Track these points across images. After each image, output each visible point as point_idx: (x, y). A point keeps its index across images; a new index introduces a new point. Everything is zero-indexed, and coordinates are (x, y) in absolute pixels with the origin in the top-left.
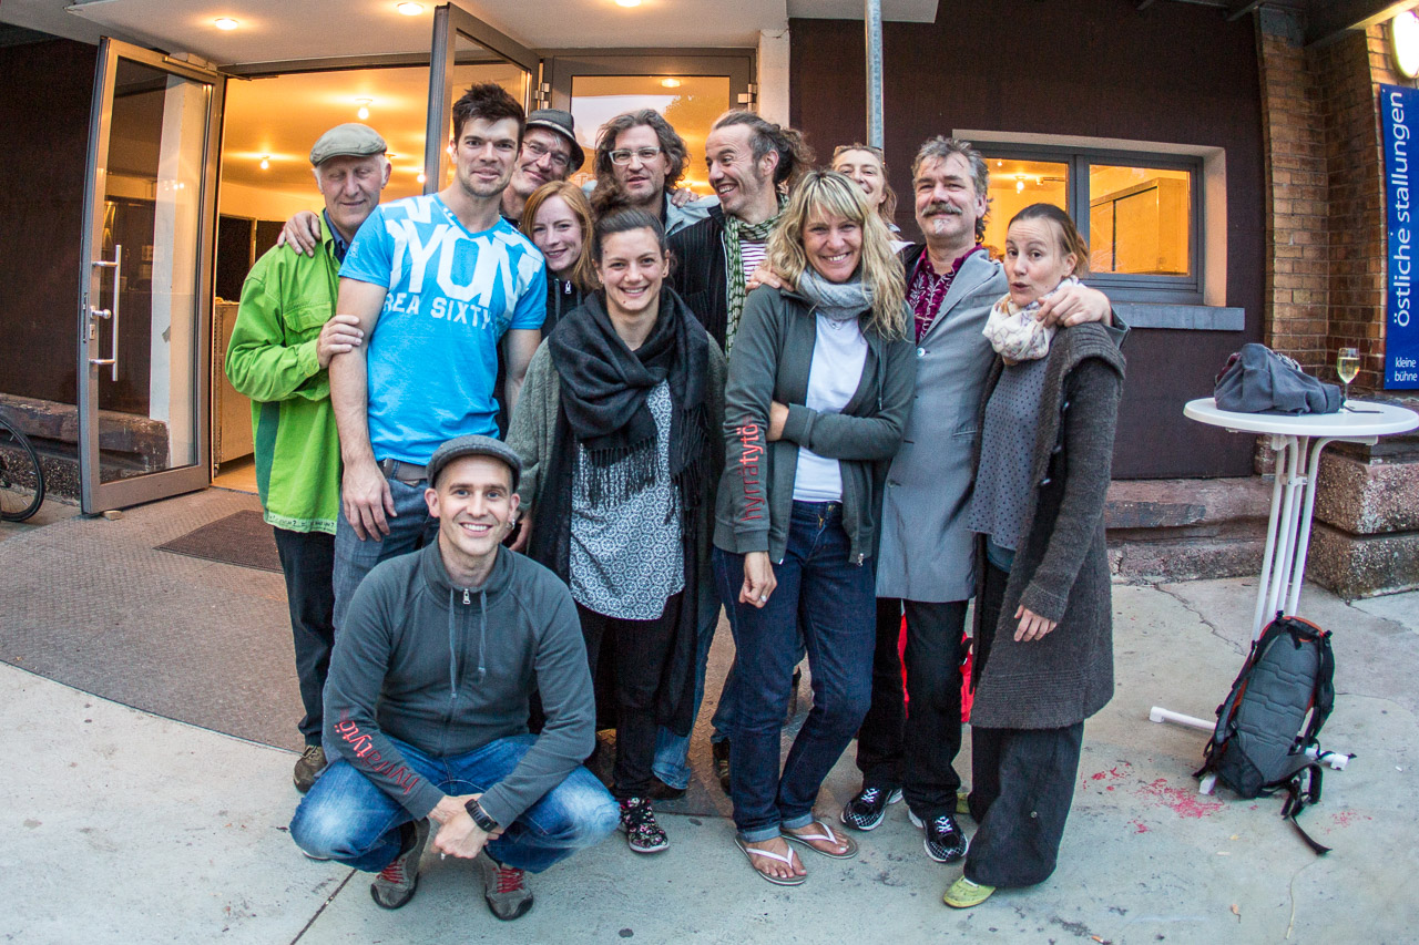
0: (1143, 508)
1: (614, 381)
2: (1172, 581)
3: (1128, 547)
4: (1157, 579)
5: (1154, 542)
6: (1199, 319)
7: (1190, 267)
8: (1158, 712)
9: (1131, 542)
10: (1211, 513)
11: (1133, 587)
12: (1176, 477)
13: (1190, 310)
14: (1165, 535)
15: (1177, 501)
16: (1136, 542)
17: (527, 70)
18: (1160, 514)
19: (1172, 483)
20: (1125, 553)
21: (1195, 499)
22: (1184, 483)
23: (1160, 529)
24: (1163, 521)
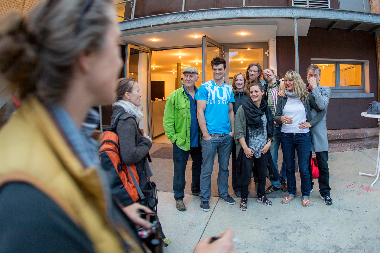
0: (354, 134)
1: (257, 114)
2: (362, 149)
3: (351, 143)
4: (358, 149)
5: (357, 141)
6: (364, 95)
7: (362, 84)
8: (361, 173)
9: (352, 142)
10: (369, 135)
11: (353, 151)
12: (361, 128)
13: (362, 94)
14: (359, 140)
15: (361, 133)
16: (353, 142)
17: (220, 48)
18: (358, 136)
19: (360, 129)
20: (351, 144)
21: (365, 132)
22: (362, 129)
23: (358, 139)
24: (358, 137)
